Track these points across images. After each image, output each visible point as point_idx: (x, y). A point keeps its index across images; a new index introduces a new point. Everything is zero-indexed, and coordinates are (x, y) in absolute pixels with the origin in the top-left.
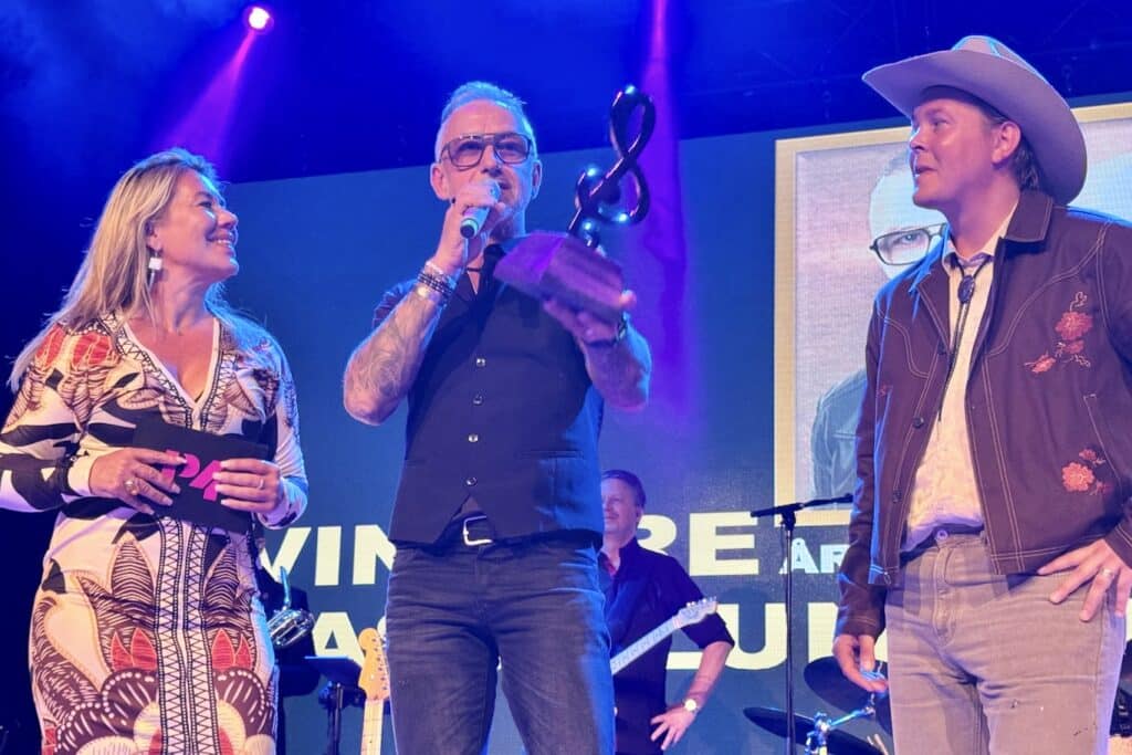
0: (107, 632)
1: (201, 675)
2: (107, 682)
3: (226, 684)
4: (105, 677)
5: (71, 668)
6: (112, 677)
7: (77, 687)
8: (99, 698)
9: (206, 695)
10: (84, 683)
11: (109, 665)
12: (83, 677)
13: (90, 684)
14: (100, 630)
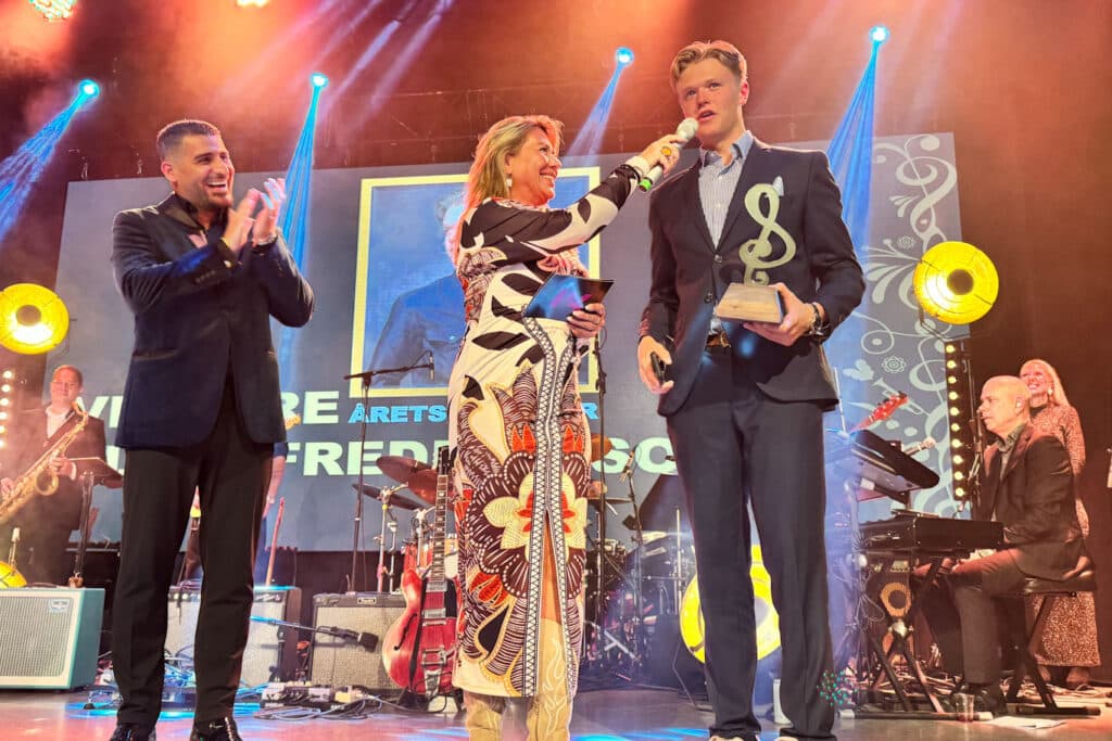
0: (510, 426)
1: (557, 456)
2: (508, 459)
3: (568, 462)
4: (506, 457)
5: (486, 450)
6: (511, 456)
7: (488, 462)
8: (501, 471)
9: (557, 469)
10: (493, 460)
11: (510, 448)
12: (493, 456)
13: (497, 461)
14: (506, 424)
